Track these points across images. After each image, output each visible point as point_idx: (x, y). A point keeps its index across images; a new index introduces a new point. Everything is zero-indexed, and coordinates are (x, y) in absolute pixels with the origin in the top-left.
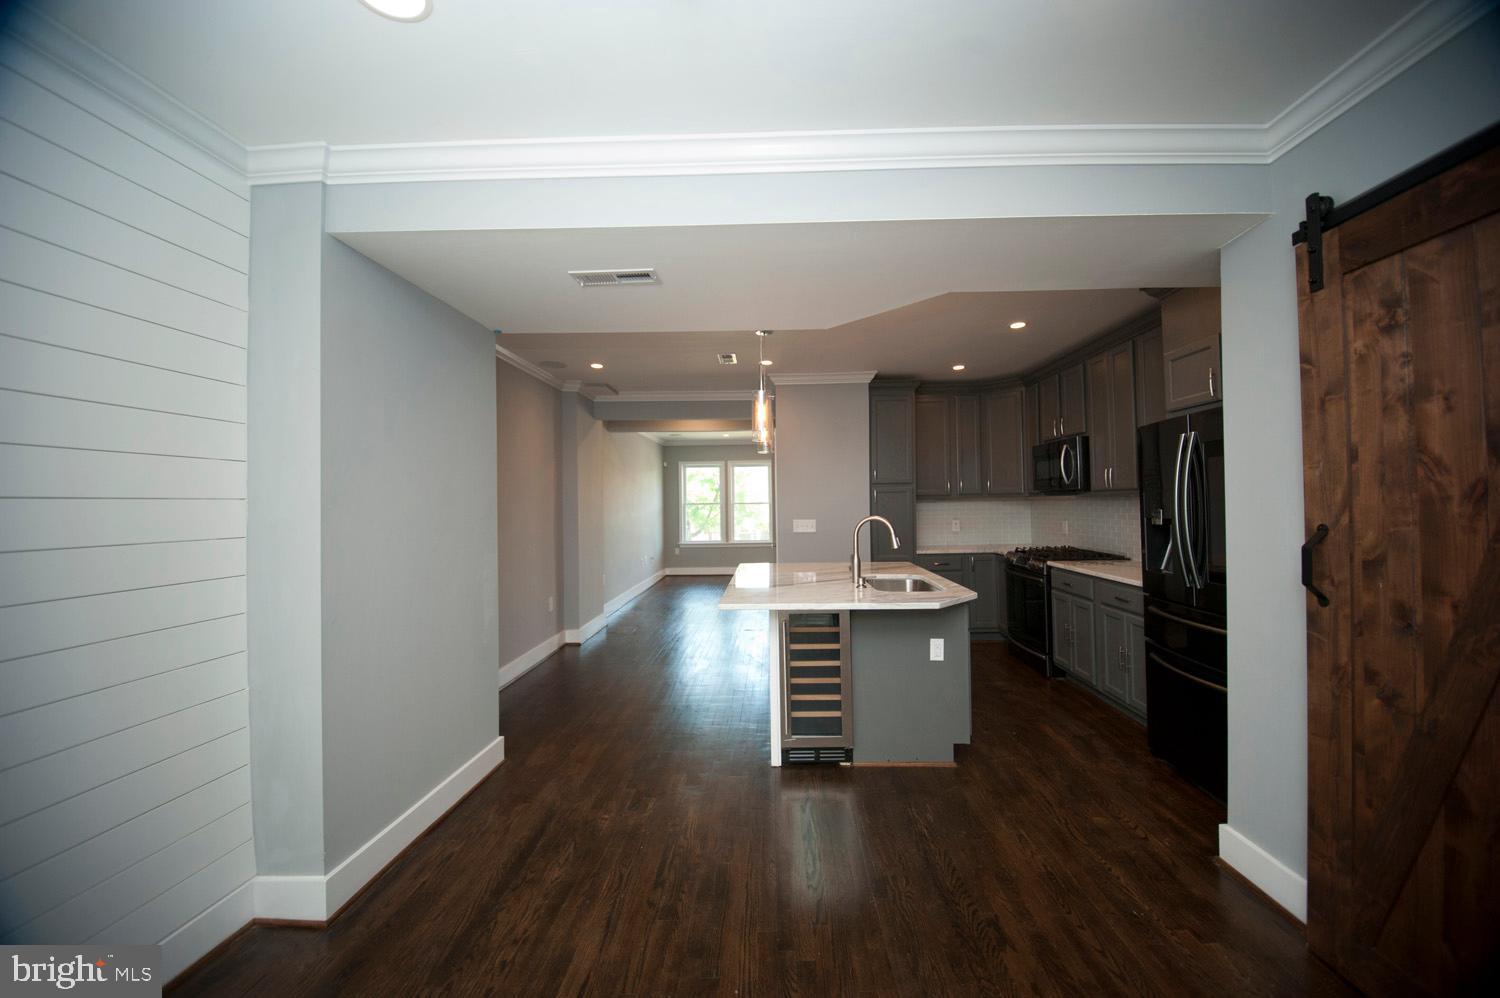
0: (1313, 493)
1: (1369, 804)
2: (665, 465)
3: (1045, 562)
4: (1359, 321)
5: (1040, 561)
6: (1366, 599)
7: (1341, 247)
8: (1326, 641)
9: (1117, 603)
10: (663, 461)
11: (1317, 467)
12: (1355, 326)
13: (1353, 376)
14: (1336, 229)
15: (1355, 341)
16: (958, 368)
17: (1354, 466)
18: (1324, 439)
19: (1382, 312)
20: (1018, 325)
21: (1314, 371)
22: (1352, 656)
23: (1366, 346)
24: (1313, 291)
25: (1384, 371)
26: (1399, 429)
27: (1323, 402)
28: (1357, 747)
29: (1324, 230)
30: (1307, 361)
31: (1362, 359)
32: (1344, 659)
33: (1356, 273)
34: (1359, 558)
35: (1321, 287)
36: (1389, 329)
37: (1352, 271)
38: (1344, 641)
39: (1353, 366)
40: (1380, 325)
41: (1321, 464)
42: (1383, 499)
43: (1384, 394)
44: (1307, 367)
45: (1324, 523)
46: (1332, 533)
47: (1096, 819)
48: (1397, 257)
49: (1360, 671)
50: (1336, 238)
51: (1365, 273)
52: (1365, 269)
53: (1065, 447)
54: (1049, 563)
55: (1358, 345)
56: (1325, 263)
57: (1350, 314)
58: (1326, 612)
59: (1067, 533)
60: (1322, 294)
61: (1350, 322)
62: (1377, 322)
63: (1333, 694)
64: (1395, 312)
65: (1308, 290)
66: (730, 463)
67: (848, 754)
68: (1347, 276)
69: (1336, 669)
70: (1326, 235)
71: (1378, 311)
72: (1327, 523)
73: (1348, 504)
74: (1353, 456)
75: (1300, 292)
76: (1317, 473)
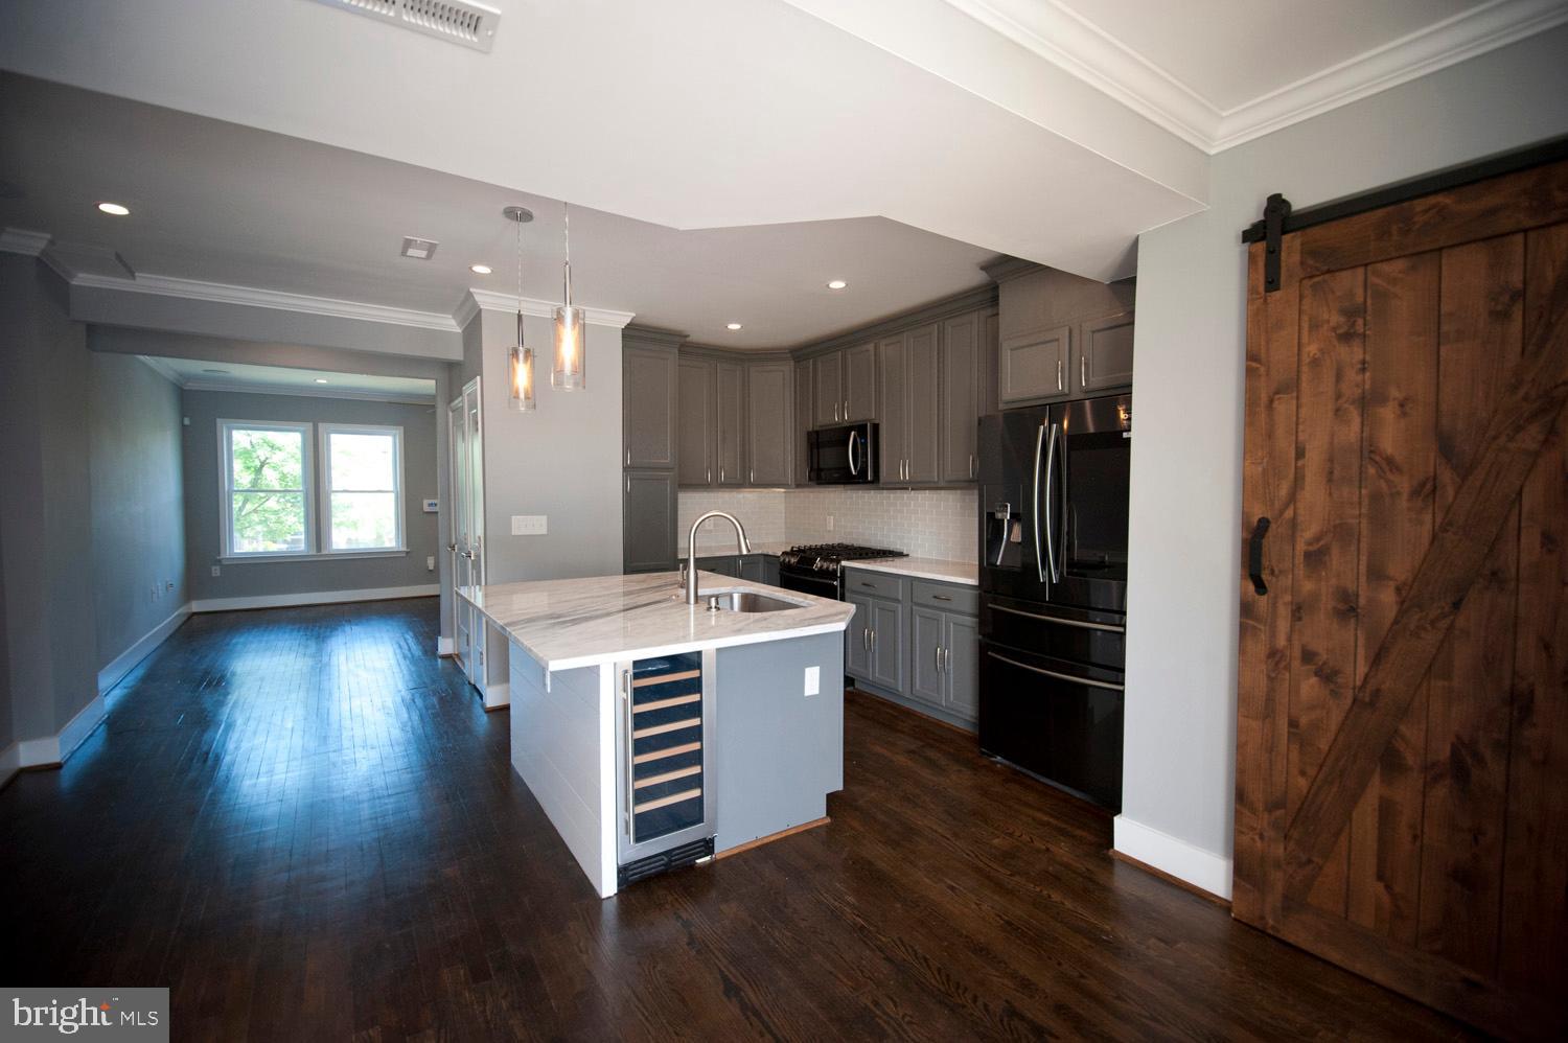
0: (1252, 487)
1: (1303, 773)
2: (187, 421)
3: (838, 562)
4: (1315, 326)
5: (832, 561)
6: (1308, 586)
7: (1302, 253)
8: (1262, 628)
9: (936, 603)
10: (183, 415)
11: (1262, 463)
12: (1310, 331)
13: (1304, 377)
14: (1299, 233)
15: (1309, 344)
16: (734, 327)
17: (1300, 463)
18: (1270, 435)
19: (1342, 319)
20: (838, 285)
21: (1262, 370)
22: (1289, 639)
23: (1321, 350)
24: (1267, 290)
25: (1339, 377)
26: (1352, 431)
27: (1271, 401)
28: (1293, 724)
29: (1284, 232)
30: (1254, 361)
31: (1315, 363)
32: (1281, 642)
33: (1316, 279)
34: (1301, 547)
35: (1278, 289)
36: (1346, 337)
37: (1311, 277)
38: (1283, 626)
39: (1305, 369)
40: (1338, 332)
41: (1265, 460)
42: (1330, 494)
43: (1338, 396)
44: (1254, 365)
45: (1265, 516)
46: (1273, 526)
47: (996, 841)
48: (1360, 271)
49: (1297, 652)
50: (1298, 242)
51: (1325, 281)
52: (1327, 276)
53: (853, 433)
54: (844, 563)
55: (1312, 349)
56: (1283, 264)
57: (1305, 318)
58: (1263, 601)
59: (832, 528)
60: (1277, 295)
61: (1305, 326)
62: (1334, 329)
63: (1269, 677)
64: (1355, 321)
65: (1261, 289)
66: (322, 427)
67: (707, 846)
68: (1304, 282)
69: (1273, 653)
70: (1286, 238)
71: (1336, 319)
72: (1269, 516)
73: (1292, 498)
74: (1300, 453)
75: (1252, 291)
76: (1260, 469)
